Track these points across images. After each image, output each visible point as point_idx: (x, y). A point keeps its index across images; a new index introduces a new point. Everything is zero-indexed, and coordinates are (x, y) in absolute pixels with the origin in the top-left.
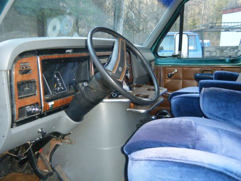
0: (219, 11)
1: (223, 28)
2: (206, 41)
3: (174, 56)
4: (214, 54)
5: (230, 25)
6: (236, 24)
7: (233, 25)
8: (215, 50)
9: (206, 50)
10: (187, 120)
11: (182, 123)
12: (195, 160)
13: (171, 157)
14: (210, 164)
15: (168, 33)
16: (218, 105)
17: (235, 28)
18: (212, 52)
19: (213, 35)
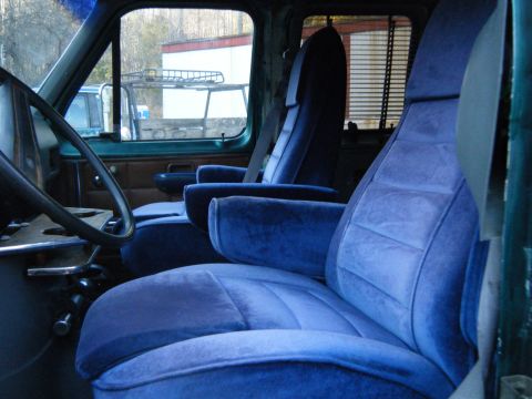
0: (151, 47)
1: (171, 82)
2: (142, 108)
3: (104, 137)
4: (160, 135)
5: (185, 76)
6: (197, 75)
7: (191, 75)
8: (161, 127)
9: (143, 126)
10: (200, 272)
11: (191, 281)
12: (273, 351)
13: (220, 356)
14: (304, 353)
15: (83, 87)
16: (249, 232)
17: (196, 83)
18: (155, 132)
19: (145, 95)
